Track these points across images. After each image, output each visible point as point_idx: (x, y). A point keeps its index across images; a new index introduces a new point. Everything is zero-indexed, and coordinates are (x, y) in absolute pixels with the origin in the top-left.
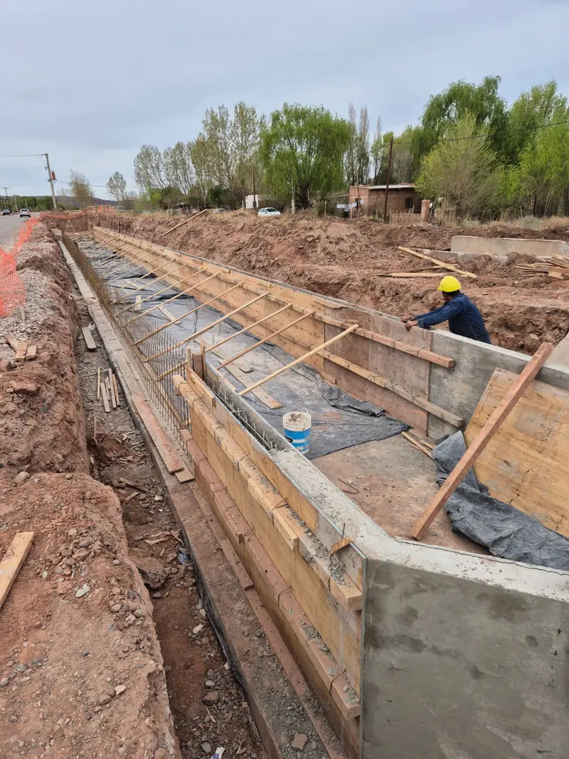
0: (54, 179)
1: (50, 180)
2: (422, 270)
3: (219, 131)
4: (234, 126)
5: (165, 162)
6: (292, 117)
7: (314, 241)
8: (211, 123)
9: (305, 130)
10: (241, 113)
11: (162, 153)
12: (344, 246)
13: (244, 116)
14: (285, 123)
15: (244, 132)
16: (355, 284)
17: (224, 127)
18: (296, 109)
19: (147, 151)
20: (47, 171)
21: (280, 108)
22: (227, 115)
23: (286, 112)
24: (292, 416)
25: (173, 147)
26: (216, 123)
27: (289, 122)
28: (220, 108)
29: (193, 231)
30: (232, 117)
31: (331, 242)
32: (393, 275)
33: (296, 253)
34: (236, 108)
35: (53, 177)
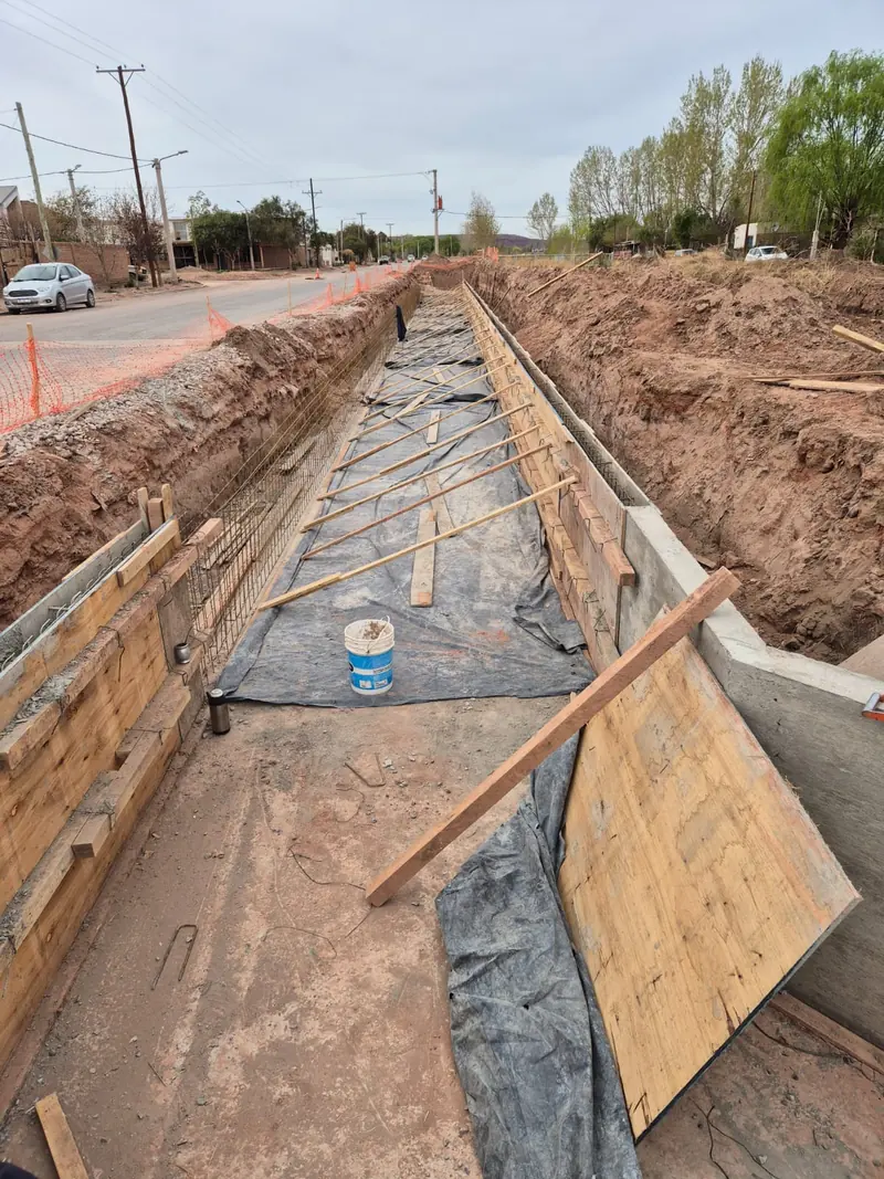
0: (440, 208)
1: (435, 211)
2: (858, 377)
3: (708, 112)
4: (738, 102)
5: (619, 173)
6: (843, 77)
7: (707, 310)
8: (697, 100)
9: (864, 100)
10: (755, 74)
11: (618, 159)
12: (761, 321)
13: (758, 82)
14: (827, 90)
15: (754, 110)
16: (716, 395)
17: (719, 105)
18: (853, 61)
19: (594, 157)
20: (433, 196)
21: (822, 62)
22: (728, 82)
23: (833, 68)
24: (373, 626)
25: (638, 145)
26: (707, 98)
27: (835, 86)
28: (715, 72)
29: (564, 290)
30: (737, 85)
31: (738, 314)
32: (793, 383)
33: (670, 331)
34: (746, 68)
35: (439, 205)
